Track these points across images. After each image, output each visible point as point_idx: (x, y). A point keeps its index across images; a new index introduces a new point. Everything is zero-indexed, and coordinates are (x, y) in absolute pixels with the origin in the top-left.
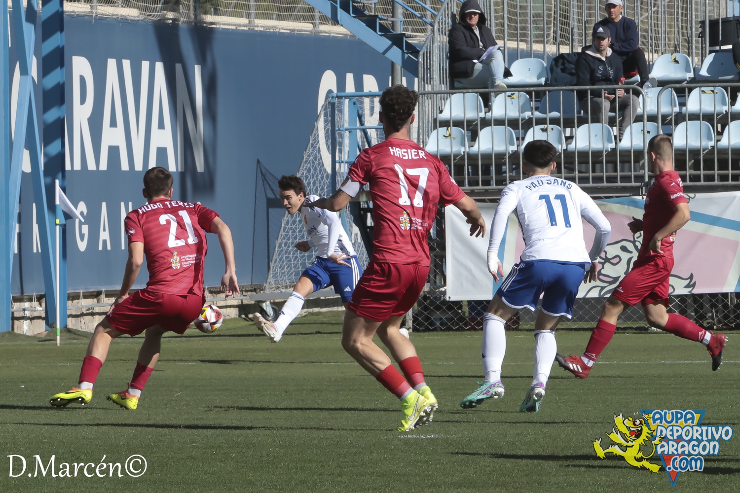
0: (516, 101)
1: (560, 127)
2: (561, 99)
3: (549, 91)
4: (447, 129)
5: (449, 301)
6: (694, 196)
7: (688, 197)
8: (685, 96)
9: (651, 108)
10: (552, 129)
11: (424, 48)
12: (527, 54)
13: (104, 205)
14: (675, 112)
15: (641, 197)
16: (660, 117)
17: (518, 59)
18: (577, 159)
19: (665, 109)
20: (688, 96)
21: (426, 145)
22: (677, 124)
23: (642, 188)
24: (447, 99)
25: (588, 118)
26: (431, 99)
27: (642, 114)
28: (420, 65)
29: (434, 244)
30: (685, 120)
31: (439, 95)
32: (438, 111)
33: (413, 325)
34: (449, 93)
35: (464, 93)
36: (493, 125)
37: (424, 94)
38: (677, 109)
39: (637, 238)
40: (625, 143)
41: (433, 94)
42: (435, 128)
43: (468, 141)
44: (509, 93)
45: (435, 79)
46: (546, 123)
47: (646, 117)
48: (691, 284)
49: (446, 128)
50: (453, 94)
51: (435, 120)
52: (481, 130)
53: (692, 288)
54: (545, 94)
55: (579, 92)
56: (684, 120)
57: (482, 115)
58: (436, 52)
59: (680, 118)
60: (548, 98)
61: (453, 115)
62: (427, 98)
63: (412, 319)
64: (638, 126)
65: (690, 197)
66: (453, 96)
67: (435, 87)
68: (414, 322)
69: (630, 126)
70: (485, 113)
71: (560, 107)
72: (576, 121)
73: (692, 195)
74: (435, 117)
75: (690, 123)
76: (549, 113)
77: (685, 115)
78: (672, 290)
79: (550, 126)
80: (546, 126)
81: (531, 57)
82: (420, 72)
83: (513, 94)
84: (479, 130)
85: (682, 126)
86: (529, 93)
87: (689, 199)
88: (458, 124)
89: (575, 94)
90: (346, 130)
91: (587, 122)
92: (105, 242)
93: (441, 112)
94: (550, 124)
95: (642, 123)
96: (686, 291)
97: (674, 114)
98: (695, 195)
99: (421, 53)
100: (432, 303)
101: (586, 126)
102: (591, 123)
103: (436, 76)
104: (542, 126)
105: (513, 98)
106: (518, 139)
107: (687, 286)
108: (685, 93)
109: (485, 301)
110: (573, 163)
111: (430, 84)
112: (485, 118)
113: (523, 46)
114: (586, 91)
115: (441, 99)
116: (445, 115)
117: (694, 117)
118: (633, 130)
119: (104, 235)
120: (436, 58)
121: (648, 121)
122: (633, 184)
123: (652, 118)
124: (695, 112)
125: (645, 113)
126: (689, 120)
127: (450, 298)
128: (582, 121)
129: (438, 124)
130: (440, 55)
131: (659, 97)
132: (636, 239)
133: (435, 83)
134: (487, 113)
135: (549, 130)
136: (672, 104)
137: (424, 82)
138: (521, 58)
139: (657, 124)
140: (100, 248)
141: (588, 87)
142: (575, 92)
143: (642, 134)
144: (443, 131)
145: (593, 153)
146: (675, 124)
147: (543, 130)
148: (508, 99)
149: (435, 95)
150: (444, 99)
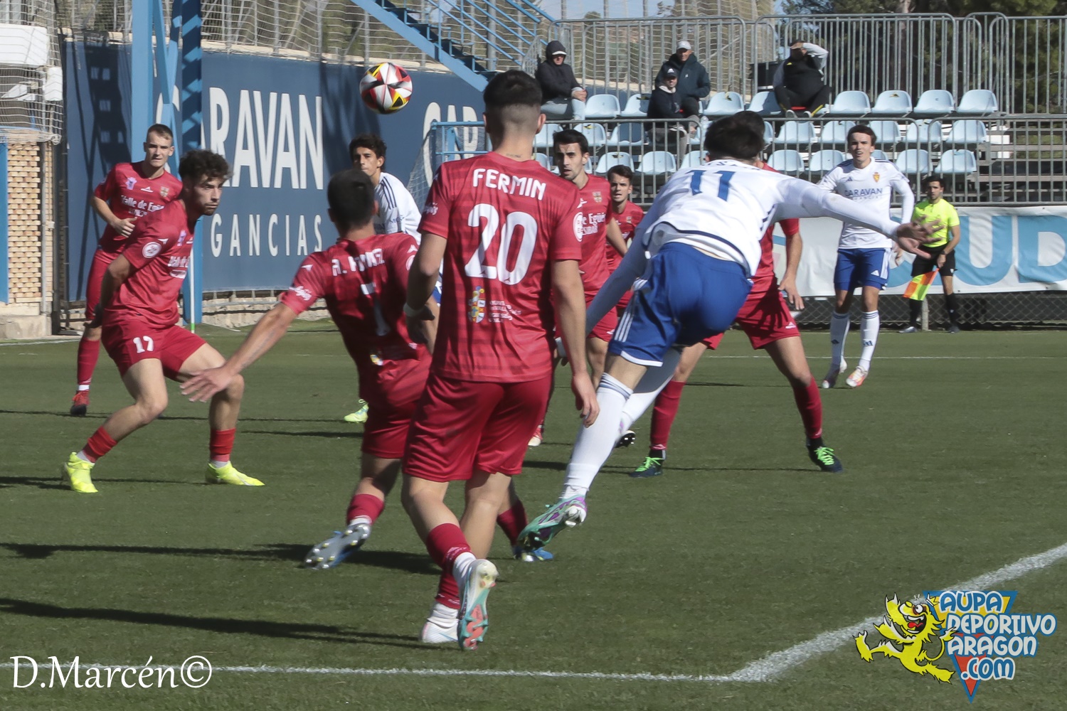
0: (591, 131)
1: (629, 154)
2: (630, 130)
3: (620, 123)
12: (601, 91)
13: (235, 217)
18: (643, 182)
44: (585, 124)
46: (616, 151)
54: (616, 125)
55: (645, 123)
60: (619, 129)
64: (695, 154)
71: (630, 137)
72: (643, 149)
76: (620, 142)
79: (621, 153)
80: (617, 153)
81: (605, 94)
83: (589, 125)
86: (602, 124)
90: (446, 154)
91: (652, 150)
92: (235, 248)
94: (620, 151)
102: (656, 151)
105: (590, 129)
106: (593, 164)
113: (600, 83)
114: (651, 123)
118: (691, 157)
119: (235, 243)
128: (648, 149)
135: (620, 156)
138: (595, 95)
140: (232, 254)
141: (653, 120)
145: (657, 176)
147: (614, 156)
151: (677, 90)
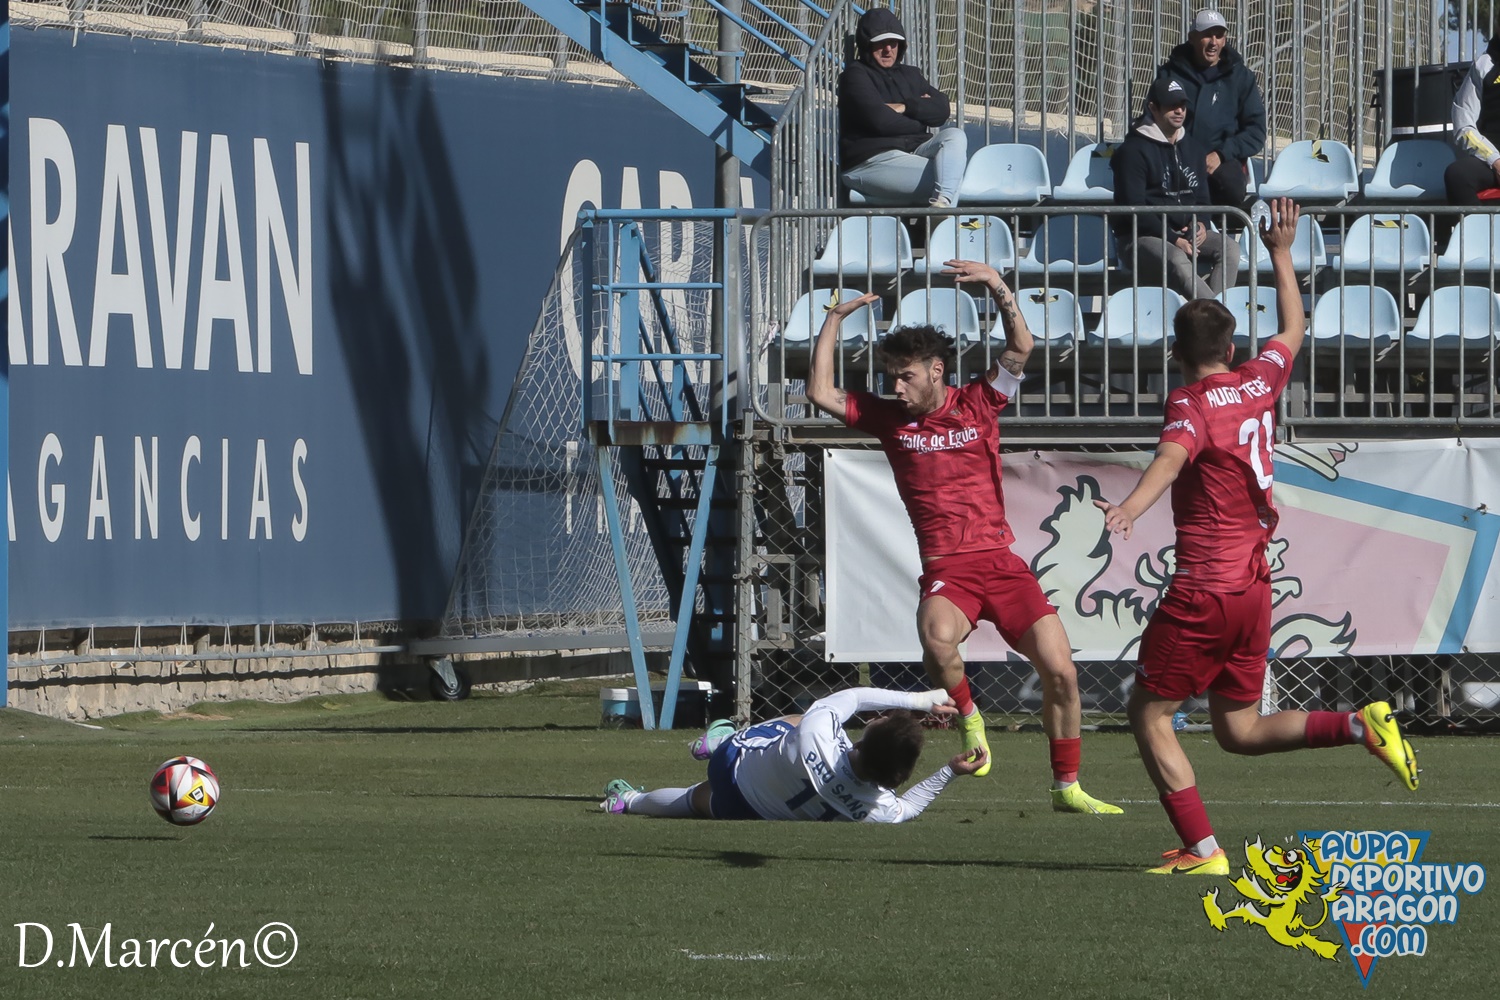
0: (979, 235)
1: (1073, 292)
2: (1076, 232)
3: (1051, 216)
4: (832, 293)
5: (830, 664)
6: (1355, 446)
7: (1343, 450)
8: (1338, 232)
10: (1056, 297)
11: (785, 117)
12: (1003, 135)
13: (99, 440)
14: (1317, 267)
17: (986, 145)
18: (1107, 363)
20: (1346, 232)
21: (786, 324)
22: (1321, 291)
24: (832, 227)
25: (1132, 276)
26: (797, 225)
27: (1247, 268)
28: (775, 153)
29: (800, 541)
30: (1339, 285)
31: (816, 219)
32: (814, 254)
33: (752, 714)
34: (837, 216)
35: (868, 215)
36: (929, 286)
37: (784, 216)
38: (1321, 260)
41: (803, 216)
42: (805, 289)
43: (875, 319)
44: (965, 219)
45: (806, 185)
46: (1042, 285)
47: (1254, 275)
48: (1346, 635)
49: (829, 290)
50: (844, 217)
51: (806, 274)
52: (903, 297)
53: (1348, 644)
54: (1042, 221)
55: (1113, 217)
56: (1337, 284)
57: (907, 263)
58: (810, 125)
59: (1328, 278)
60: (1047, 231)
61: (845, 262)
62: (790, 225)
63: (751, 701)
64: (1237, 295)
65: (1346, 449)
66: (845, 223)
67: (806, 202)
68: (753, 707)
69: (1221, 294)
70: (914, 259)
71: (1074, 250)
72: (1106, 281)
73: (1350, 444)
74: (806, 267)
75: (1348, 289)
76: (1050, 263)
77: (1338, 273)
78: (1307, 648)
79: (1052, 291)
80: (1042, 290)
81: (1014, 142)
82: (775, 168)
83: (973, 221)
84: (900, 297)
85: (1331, 296)
86: (1006, 218)
87: (1345, 453)
88: (855, 281)
89: (1106, 223)
90: (615, 290)
91: (1130, 284)
92: (100, 521)
93: (819, 255)
94: (1051, 286)
95: (1248, 287)
96: (1335, 651)
97: (1315, 271)
98: (1357, 444)
99: (778, 127)
100: (794, 667)
101: (1128, 291)
102: (1139, 286)
103: (809, 178)
104: (1035, 291)
105: (975, 229)
106: (982, 317)
107: (1338, 640)
108: (1338, 225)
109: (906, 664)
110: (1099, 371)
111: (797, 194)
112: (912, 269)
113: (1000, 115)
114: (1128, 217)
115: (819, 227)
116: (828, 263)
117: (1357, 277)
119: (99, 508)
120: (809, 140)
121: (1260, 283)
124: (1360, 267)
125: (1254, 267)
126: (1347, 284)
127: (832, 656)
128: (1119, 282)
129: (812, 282)
130: (818, 133)
133: (807, 192)
134: (917, 261)
135: (1050, 299)
136: (1314, 248)
137: (784, 189)
138: (991, 144)
140: (91, 536)
141: (1133, 208)
142: (1106, 219)
143: (1247, 311)
144: (822, 296)
145: (1143, 350)
146: (1316, 293)
147: (1036, 299)
148: (964, 232)
149: (806, 219)
150: (826, 227)
151: (1189, 132)
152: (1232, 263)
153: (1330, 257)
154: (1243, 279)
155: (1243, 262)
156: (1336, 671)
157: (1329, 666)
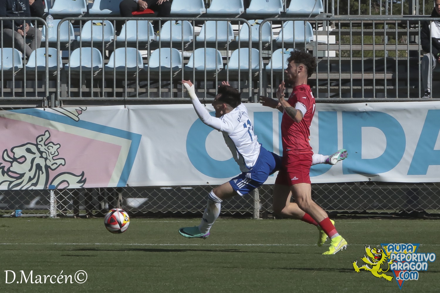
6: (86, 108)
7: (81, 110)
8: (79, 27)
9: (52, 36)
14: (71, 40)
15: (43, 108)
16: (59, 43)
19: (63, 37)
20: (82, 27)
22: (72, 49)
23: (44, 102)
27: (45, 41)
30: (80, 47)
38: (73, 37)
39: (40, 142)
40: (31, 64)
47: (47, 43)
48: (82, 180)
53: (83, 183)
56: (79, 47)
59: (75, 45)
64: (41, 51)
65: (82, 109)
69: (35, 51)
73: (84, 107)
75: (83, 49)
77: (79, 43)
78: (67, 185)
85: (76, 51)
87: (82, 111)
95: (45, 48)
96: (78, 186)
97: (70, 42)
98: (86, 107)
102: (3, 47)
107: (79, 182)
108: (79, 24)
117: (87, 44)
118: (37, 54)
121: (50, 46)
122: (37, 98)
123: (53, 45)
124: (87, 41)
125: (47, 40)
126: (82, 47)
131: (59, 27)
132: (38, 143)
136: (70, 33)
139: (56, 49)
141: (1, 18)
143: (45, 57)
145: (5, 72)
146: (71, 50)
152: (39, 39)
153: (76, 36)
154: (43, 45)
155: (43, 38)
156: (78, 194)
157: (76, 192)
